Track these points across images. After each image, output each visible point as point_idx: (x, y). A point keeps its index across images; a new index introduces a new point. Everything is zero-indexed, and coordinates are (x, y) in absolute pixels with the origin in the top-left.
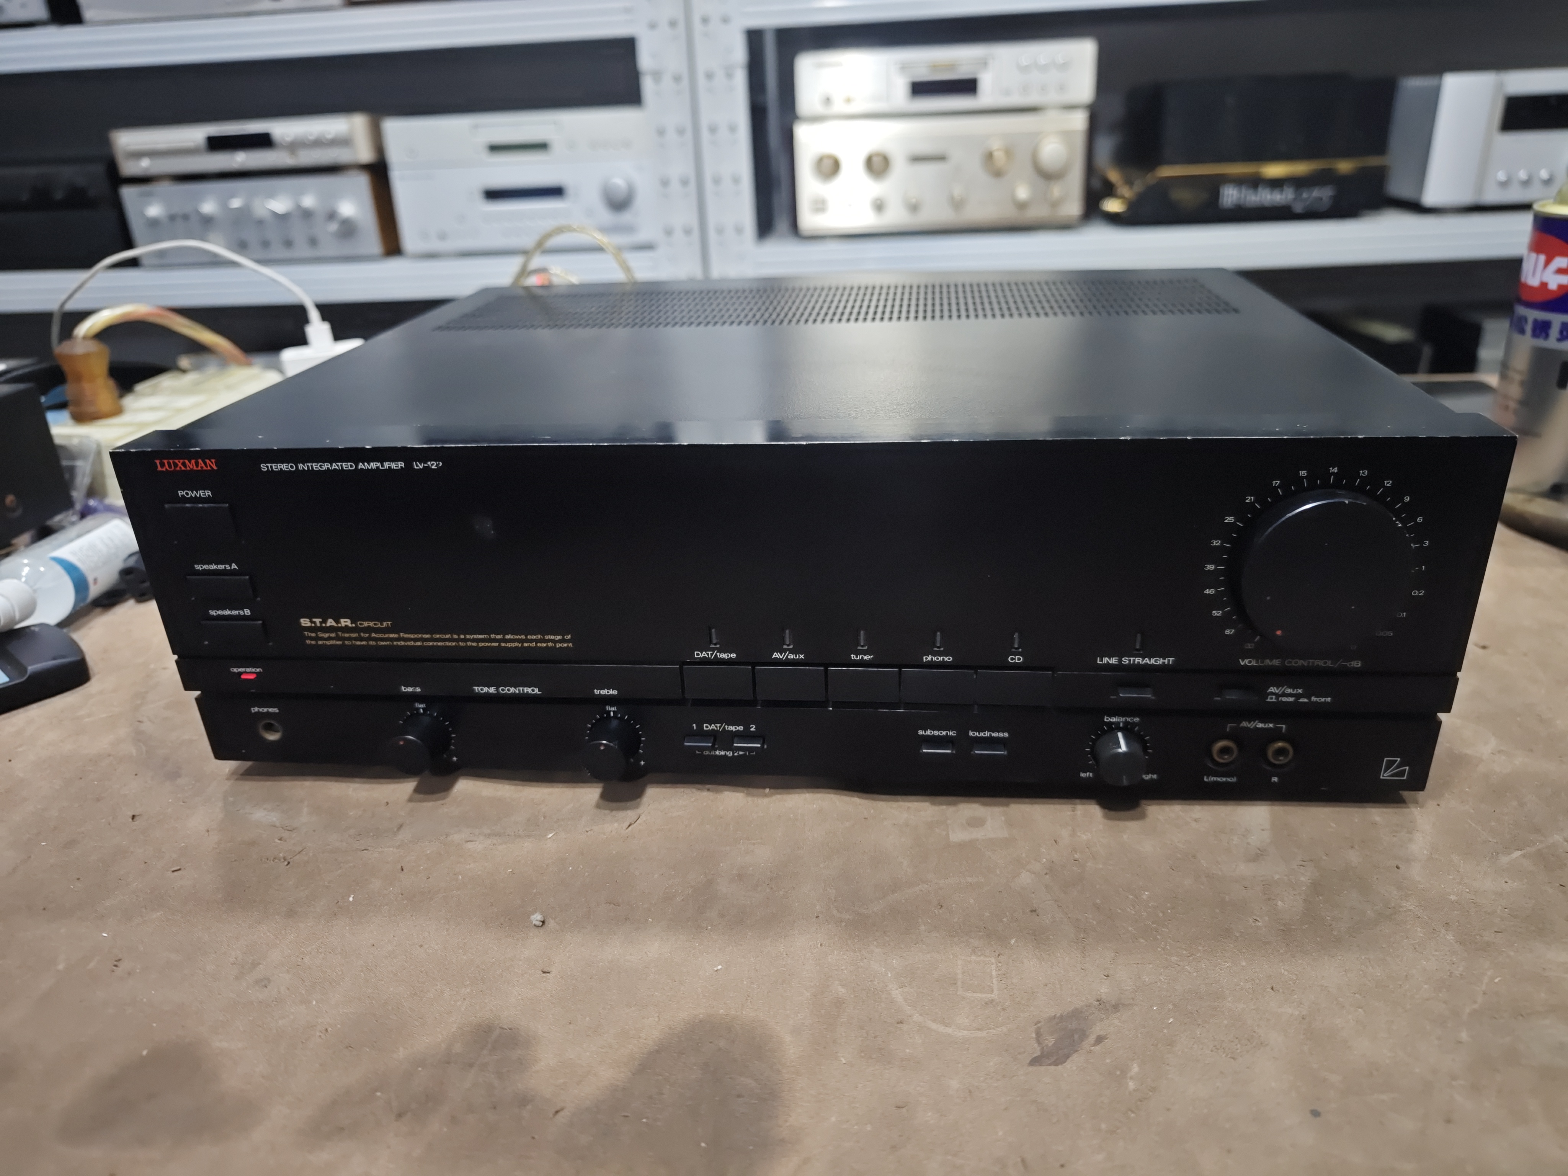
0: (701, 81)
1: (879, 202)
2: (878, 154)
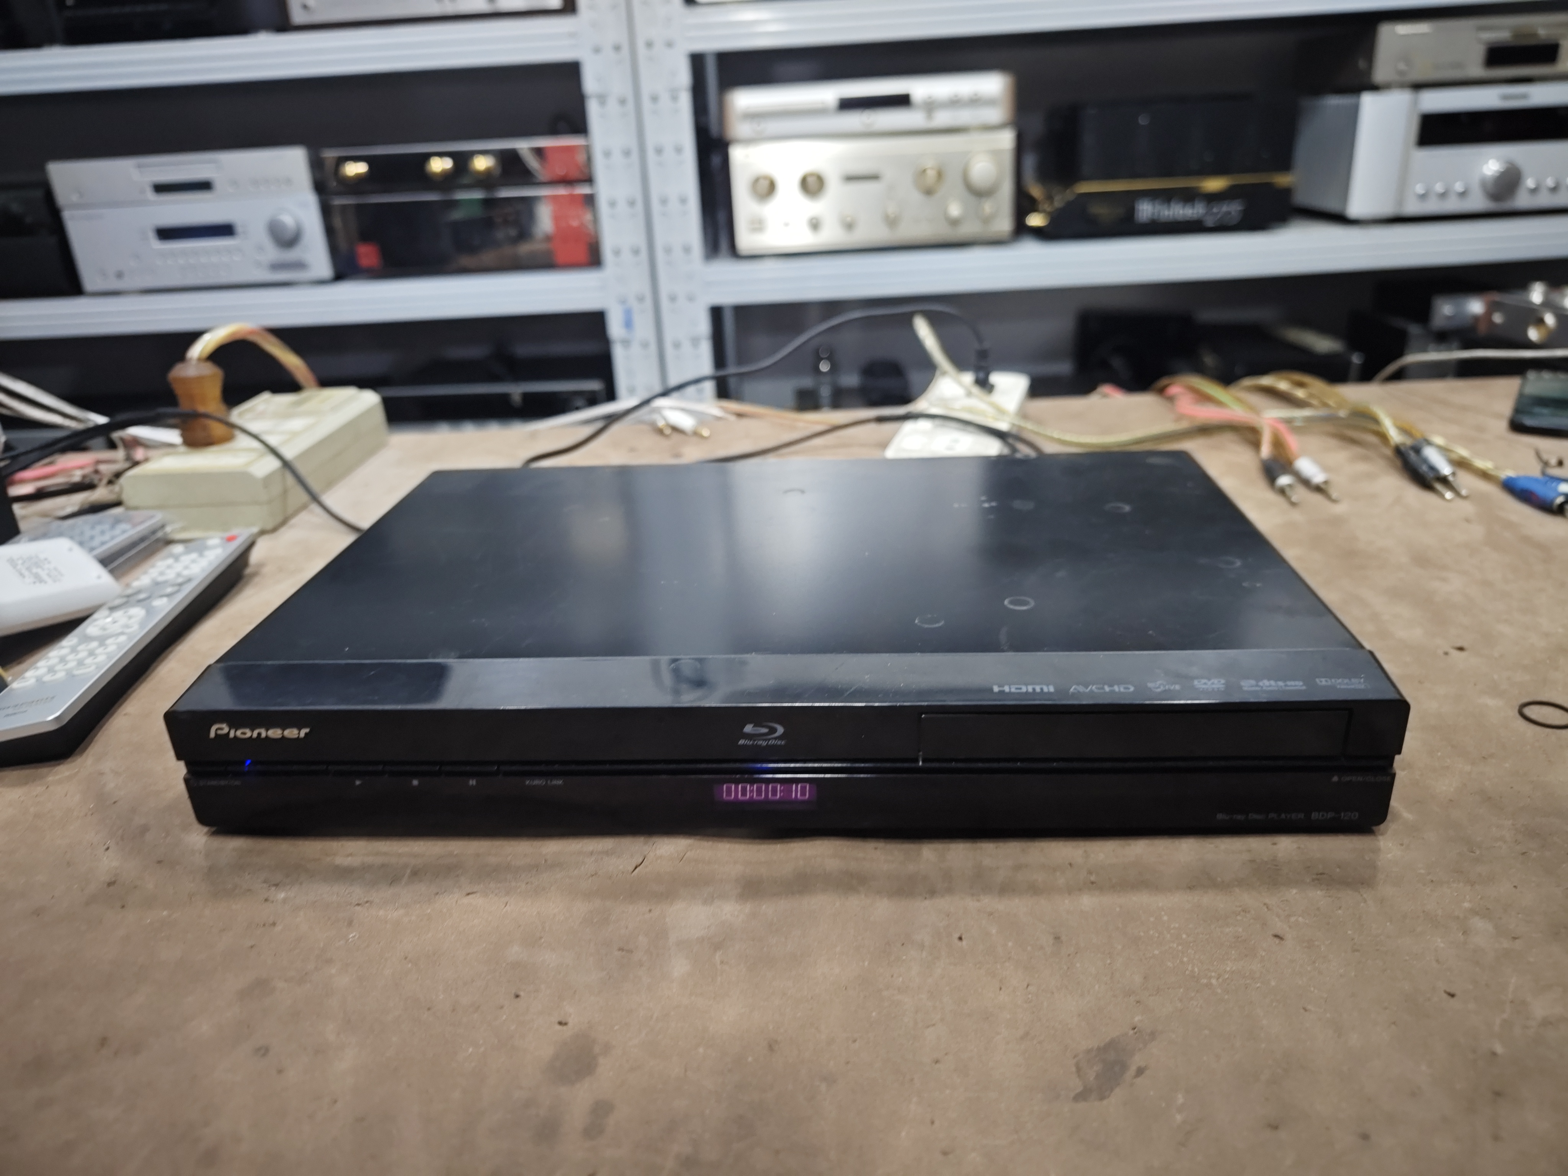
0: (646, 103)
1: (814, 221)
2: (812, 175)
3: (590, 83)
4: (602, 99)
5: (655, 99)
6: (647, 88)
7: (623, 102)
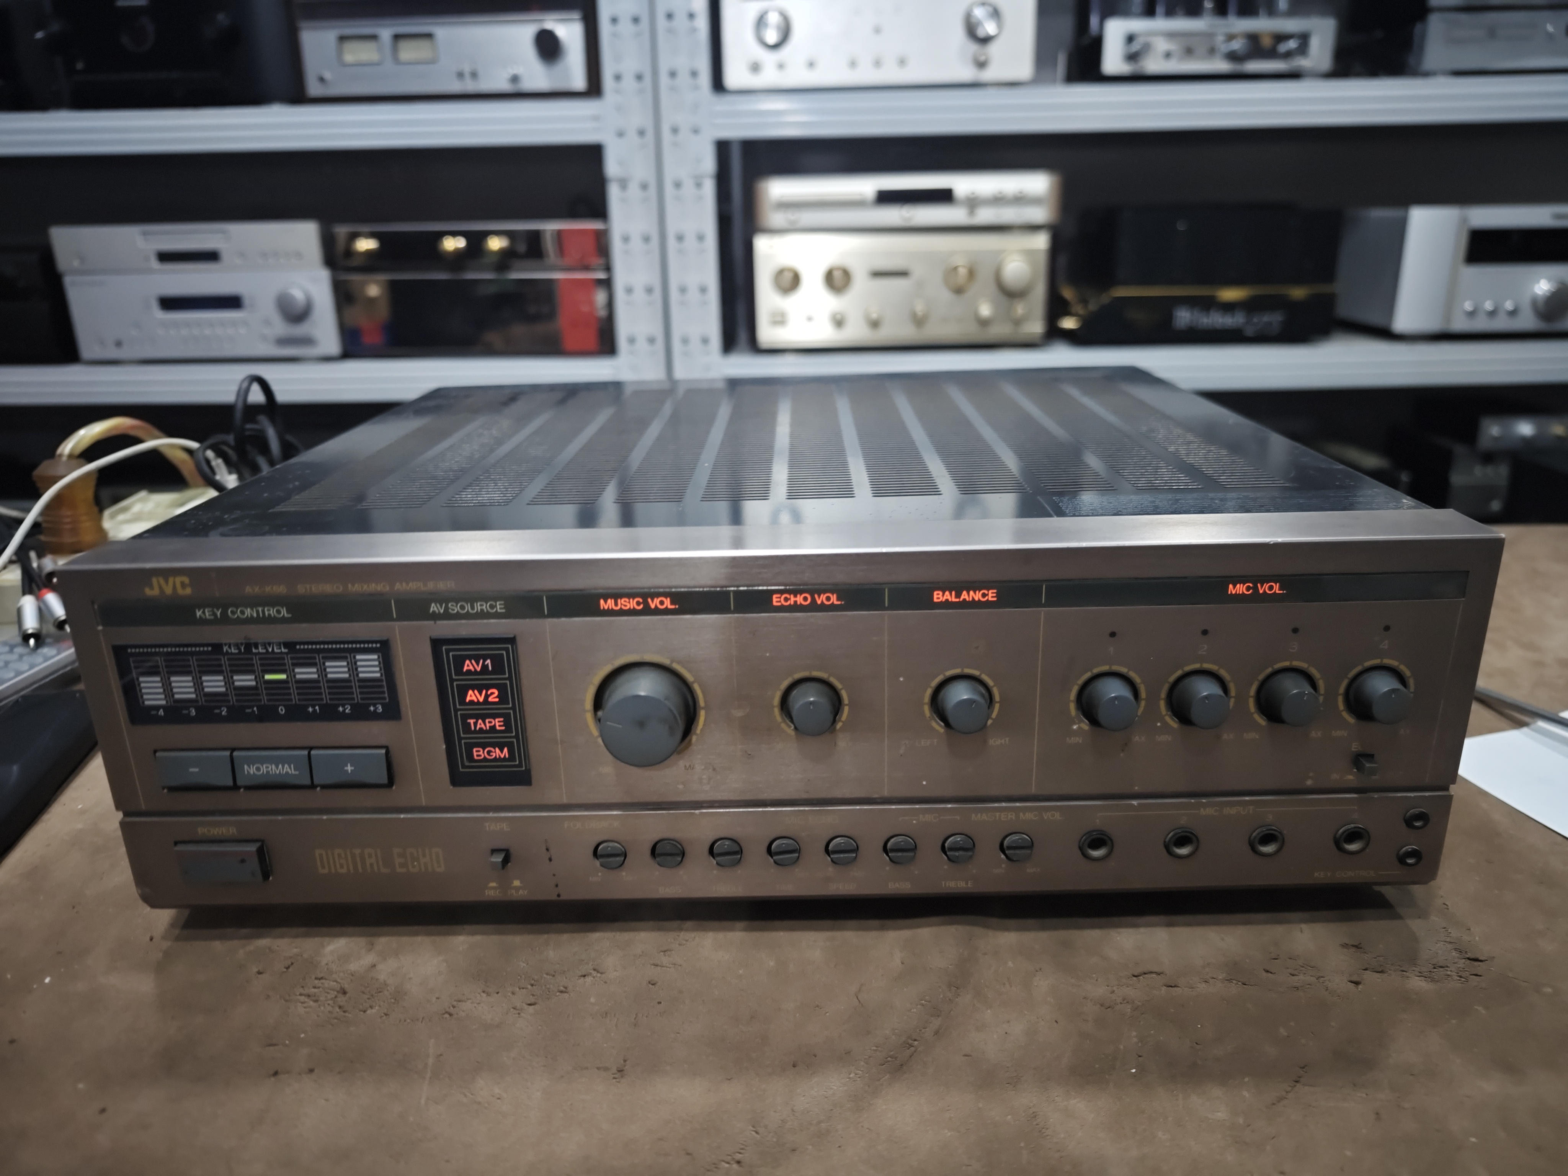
0: (669, 189)
1: (838, 317)
2: (838, 269)
3: (612, 167)
4: (623, 183)
5: (678, 185)
6: (670, 174)
7: (644, 187)
